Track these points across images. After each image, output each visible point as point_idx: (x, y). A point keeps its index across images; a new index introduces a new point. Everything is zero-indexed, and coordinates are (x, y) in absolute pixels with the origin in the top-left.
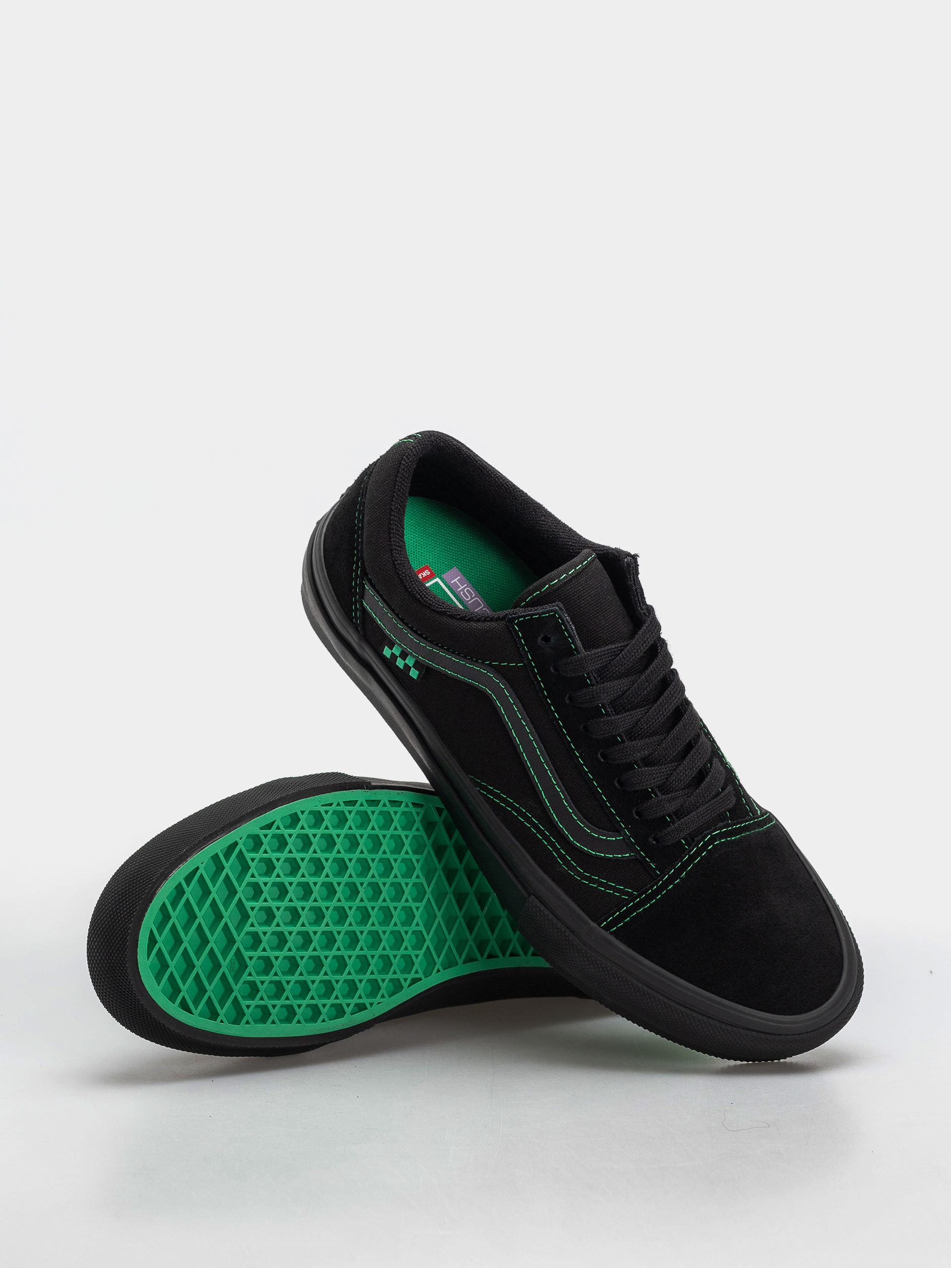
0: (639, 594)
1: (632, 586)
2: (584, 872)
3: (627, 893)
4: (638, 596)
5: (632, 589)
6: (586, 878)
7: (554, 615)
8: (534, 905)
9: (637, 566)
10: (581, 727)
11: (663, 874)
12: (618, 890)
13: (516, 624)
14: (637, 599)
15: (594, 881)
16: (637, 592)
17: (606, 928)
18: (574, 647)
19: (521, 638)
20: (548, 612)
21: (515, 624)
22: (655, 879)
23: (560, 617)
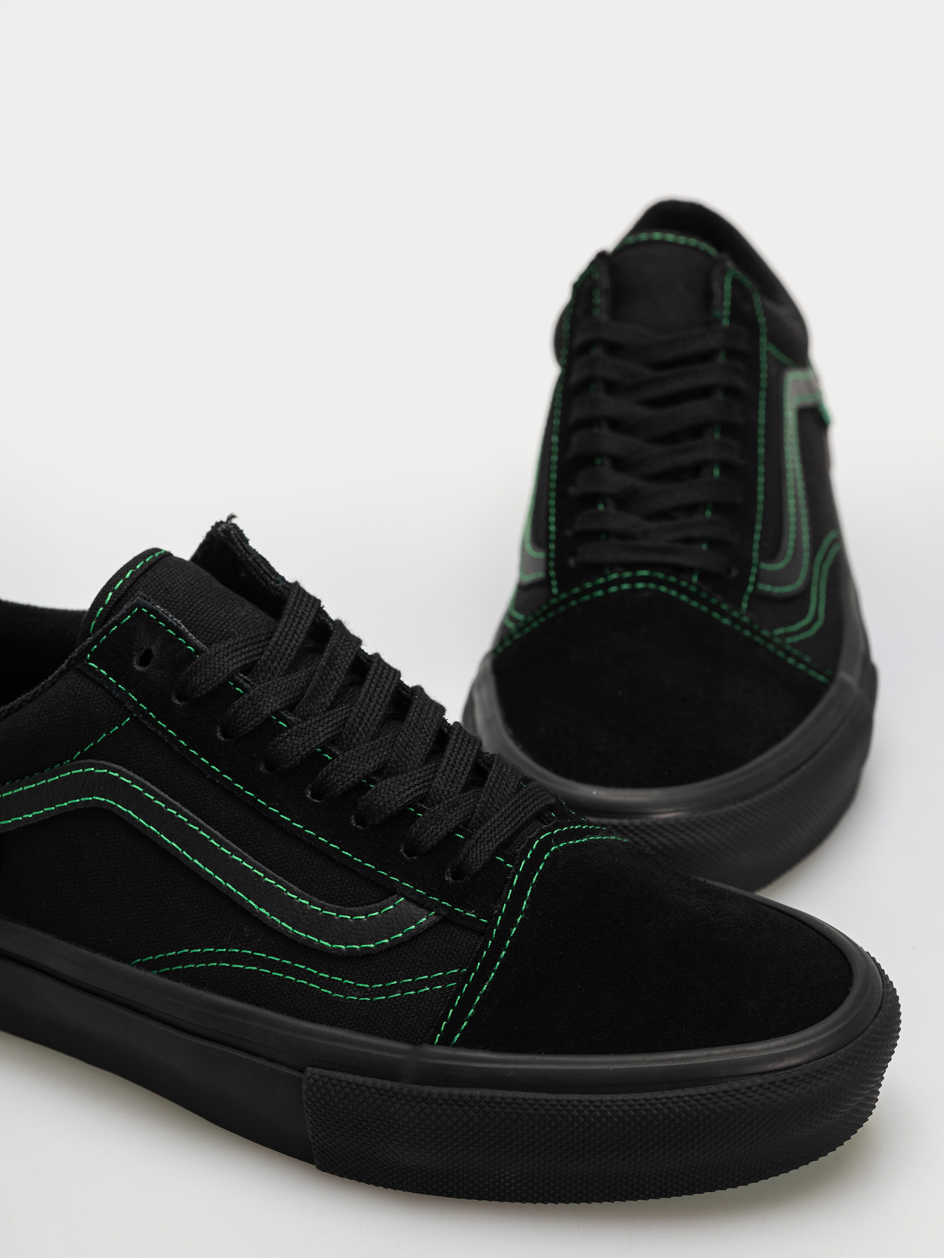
0: (262, 565)
1: (246, 558)
2: (371, 984)
3: (453, 978)
4: (261, 567)
5: (247, 561)
6: (379, 992)
7: (140, 611)
8: (318, 1077)
9: (240, 533)
10: (262, 768)
11: (492, 918)
12: (437, 981)
13: (91, 660)
14: (262, 572)
15: (393, 989)
16: (257, 562)
17: (446, 1041)
18: (193, 650)
19: (108, 676)
20: (129, 612)
21: (88, 661)
22: (485, 933)
23: (151, 611)
